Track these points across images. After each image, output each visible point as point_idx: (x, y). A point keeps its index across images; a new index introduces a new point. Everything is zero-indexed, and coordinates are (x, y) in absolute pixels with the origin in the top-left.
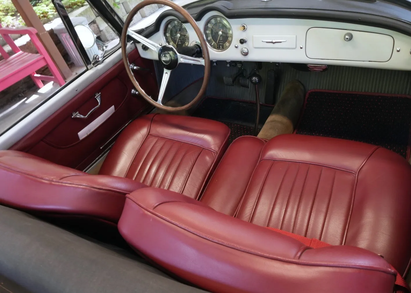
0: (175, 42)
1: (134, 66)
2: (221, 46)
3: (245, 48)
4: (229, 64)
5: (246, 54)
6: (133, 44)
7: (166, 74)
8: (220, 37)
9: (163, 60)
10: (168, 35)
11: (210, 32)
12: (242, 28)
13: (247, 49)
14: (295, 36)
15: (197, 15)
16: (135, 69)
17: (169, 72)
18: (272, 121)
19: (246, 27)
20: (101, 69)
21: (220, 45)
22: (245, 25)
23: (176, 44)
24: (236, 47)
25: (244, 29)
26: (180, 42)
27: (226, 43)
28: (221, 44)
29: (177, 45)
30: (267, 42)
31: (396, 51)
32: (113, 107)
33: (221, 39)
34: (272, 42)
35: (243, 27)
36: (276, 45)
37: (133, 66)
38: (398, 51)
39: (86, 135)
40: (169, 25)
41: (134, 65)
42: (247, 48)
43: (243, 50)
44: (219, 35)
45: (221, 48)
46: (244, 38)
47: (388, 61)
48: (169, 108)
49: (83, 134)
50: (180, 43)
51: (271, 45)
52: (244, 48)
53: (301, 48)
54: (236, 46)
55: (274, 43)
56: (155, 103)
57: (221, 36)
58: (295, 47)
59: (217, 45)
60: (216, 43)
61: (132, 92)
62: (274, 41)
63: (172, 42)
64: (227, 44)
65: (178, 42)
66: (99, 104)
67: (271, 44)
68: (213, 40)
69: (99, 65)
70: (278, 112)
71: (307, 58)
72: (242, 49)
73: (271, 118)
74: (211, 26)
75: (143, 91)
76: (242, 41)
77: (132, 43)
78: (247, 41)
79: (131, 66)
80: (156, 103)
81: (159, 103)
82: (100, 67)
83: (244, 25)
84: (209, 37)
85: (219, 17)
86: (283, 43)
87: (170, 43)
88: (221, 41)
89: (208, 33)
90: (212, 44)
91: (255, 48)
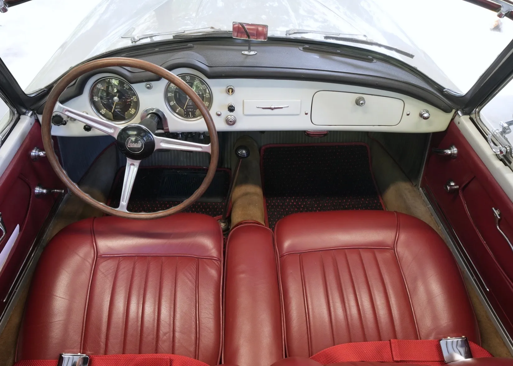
2: (190, 113)
5: (233, 123)
7: (132, 166)
8: (188, 101)
9: (129, 147)
10: (96, 99)
11: (173, 95)
14: (300, 100)
17: (137, 163)
21: (188, 112)
22: (233, 88)
23: (111, 112)
24: (218, 115)
26: (119, 108)
28: (190, 110)
29: (113, 113)
30: (263, 108)
31: (406, 114)
33: (191, 104)
34: (270, 108)
36: (275, 111)
38: (408, 115)
42: (233, 115)
43: (229, 119)
44: (187, 99)
45: (191, 116)
47: (397, 125)
51: (268, 111)
52: (230, 116)
53: (306, 114)
54: (219, 113)
55: (274, 109)
58: (299, 113)
59: (185, 111)
60: (183, 109)
62: (273, 107)
63: (105, 110)
67: (270, 110)
68: (177, 106)
71: (313, 125)
72: (227, 117)
76: (231, 108)
77: (32, 115)
80: (117, 211)
84: (172, 102)
85: (187, 76)
86: (283, 108)
87: (101, 110)
88: (190, 106)
89: (169, 96)
90: (177, 110)
91: (247, 115)
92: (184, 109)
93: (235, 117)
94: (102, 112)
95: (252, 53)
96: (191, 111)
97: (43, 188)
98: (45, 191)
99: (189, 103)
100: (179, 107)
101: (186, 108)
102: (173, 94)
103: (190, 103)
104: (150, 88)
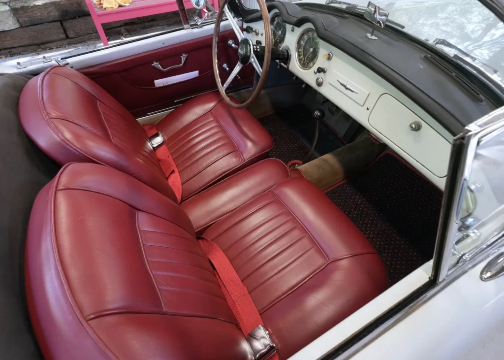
2: (306, 64)
3: (322, 78)
5: (320, 84)
6: (241, 22)
7: (238, 66)
8: (309, 54)
9: (239, 52)
10: (272, 27)
12: (328, 56)
16: (233, 47)
17: (241, 66)
18: (324, 160)
19: (331, 57)
20: (196, 33)
22: (331, 55)
23: (275, 40)
24: (314, 73)
25: (329, 58)
27: (311, 63)
28: (307, 61)
29: (275, 42)
32: (198, 71)
34: (345, 86)
36: (348, 92)
37: (232, 42)
39: (162, 85)
43: (319, 80)
44: (310, 51)
45: (306, 66)
46: (324, 68)
48: (227, 99)
49: (159, 83)
50: (278, 40)
51: (343, 89)
52: (320, 78)
53: (368, 109)
54: (316, 71)
55: (347, 89)
57: (311, 53)
58: (362, 105)
59: (304, 61)
60: (304, 58)
61: (224, 66)
62: (348, 87)
64: (311, 65)
65: (277, 39)
66: (182, 64)
68: (302, 54)
69: (196, 29)
70: (336, 155)
71: (369, 123)
72: (318, 77)
73: (327, 156)
74: (307, 38)
75: (218, 72)
76: (320, 70)
78: (326, 71)
79: (230, 42)
81: (222, 89)
82: (196, 30)
84: (301, 49)
86: (354, 93)
88: (309, 58)
89: (301, 44)
90: (300, 57)
91: (330, 84)
93: (323, 80)
95: (373, 37)
97: (228, 67)
98: (227, 69)
99: (310, 56)
101: (306, 59)
102: (304, 43)
104: (293, 30)
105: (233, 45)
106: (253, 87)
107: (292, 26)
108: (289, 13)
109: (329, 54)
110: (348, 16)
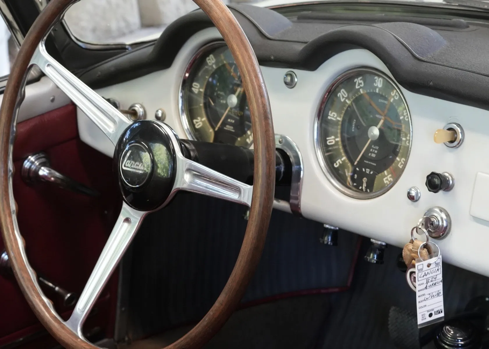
0: (213, 118)
1: (43, 164)
2: (365, 180)
3: (442, 210)
4: (378, 252)
5: (438, 233)
7: (126, 224)
8: (370, 147)
9: (124, 168)
10: (197, 88)
11: (339, 119)
12: (447, 136)
13: (448, 215)
15: (304, 49)
16: (44, 177)
19: (460, 136)
21: (362, 175)
22: (459, 130)
23: (213, 128)
24: (411, 198)
25: (452, 142)
26: (231, 124)
27: (386, 172)
28: (368, 171)
29: (216, 133)
33: (374, 155)
35: (449, 132)
37: (37, 163)
40: (211, 56)
41: (43, 160)
42: (447, 210)
43: (433, 216)
44: (368, 139)
45: (365, 185)
46: (447, 175)
50: (229, 128)
52: (437, 210)
54: (413, 193)
56: (59, 323)
57: (374, 143)
59: (354, 172)
60: (352, 163)
63: (204, 119)
64: (387, 177)
65: (224, 124)
68: (342, 151)
72: (430, 210)
74: (348, 98)
76: (437, 181)
78: (453, 185)
79: (32, 163)
80: (63, 327)
83: (455, 126)
84: (333, 137)
85: (379, 76)
87: (197, 119)
88: (371, 160)
89: (331, 120)
90: (337, 162)
91: (478, 220)
92: (356, 163)
94: (197, 122)
96: (367, 176)
99: (372, 153)
100: (343, 154)
101: (361, 164)
102: (340, 117)
103: (374, 153)
104: (290, 84)
105: (44, 172)
106: (112, 336)
107: (286, 70)
108: (267, 34)
109: (450, 129)
110: (463, 20)
